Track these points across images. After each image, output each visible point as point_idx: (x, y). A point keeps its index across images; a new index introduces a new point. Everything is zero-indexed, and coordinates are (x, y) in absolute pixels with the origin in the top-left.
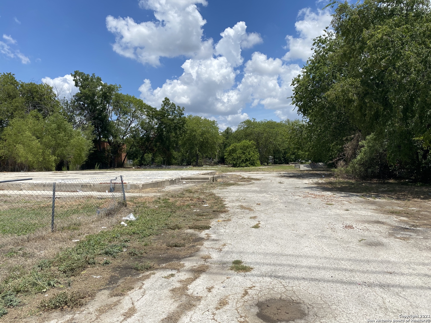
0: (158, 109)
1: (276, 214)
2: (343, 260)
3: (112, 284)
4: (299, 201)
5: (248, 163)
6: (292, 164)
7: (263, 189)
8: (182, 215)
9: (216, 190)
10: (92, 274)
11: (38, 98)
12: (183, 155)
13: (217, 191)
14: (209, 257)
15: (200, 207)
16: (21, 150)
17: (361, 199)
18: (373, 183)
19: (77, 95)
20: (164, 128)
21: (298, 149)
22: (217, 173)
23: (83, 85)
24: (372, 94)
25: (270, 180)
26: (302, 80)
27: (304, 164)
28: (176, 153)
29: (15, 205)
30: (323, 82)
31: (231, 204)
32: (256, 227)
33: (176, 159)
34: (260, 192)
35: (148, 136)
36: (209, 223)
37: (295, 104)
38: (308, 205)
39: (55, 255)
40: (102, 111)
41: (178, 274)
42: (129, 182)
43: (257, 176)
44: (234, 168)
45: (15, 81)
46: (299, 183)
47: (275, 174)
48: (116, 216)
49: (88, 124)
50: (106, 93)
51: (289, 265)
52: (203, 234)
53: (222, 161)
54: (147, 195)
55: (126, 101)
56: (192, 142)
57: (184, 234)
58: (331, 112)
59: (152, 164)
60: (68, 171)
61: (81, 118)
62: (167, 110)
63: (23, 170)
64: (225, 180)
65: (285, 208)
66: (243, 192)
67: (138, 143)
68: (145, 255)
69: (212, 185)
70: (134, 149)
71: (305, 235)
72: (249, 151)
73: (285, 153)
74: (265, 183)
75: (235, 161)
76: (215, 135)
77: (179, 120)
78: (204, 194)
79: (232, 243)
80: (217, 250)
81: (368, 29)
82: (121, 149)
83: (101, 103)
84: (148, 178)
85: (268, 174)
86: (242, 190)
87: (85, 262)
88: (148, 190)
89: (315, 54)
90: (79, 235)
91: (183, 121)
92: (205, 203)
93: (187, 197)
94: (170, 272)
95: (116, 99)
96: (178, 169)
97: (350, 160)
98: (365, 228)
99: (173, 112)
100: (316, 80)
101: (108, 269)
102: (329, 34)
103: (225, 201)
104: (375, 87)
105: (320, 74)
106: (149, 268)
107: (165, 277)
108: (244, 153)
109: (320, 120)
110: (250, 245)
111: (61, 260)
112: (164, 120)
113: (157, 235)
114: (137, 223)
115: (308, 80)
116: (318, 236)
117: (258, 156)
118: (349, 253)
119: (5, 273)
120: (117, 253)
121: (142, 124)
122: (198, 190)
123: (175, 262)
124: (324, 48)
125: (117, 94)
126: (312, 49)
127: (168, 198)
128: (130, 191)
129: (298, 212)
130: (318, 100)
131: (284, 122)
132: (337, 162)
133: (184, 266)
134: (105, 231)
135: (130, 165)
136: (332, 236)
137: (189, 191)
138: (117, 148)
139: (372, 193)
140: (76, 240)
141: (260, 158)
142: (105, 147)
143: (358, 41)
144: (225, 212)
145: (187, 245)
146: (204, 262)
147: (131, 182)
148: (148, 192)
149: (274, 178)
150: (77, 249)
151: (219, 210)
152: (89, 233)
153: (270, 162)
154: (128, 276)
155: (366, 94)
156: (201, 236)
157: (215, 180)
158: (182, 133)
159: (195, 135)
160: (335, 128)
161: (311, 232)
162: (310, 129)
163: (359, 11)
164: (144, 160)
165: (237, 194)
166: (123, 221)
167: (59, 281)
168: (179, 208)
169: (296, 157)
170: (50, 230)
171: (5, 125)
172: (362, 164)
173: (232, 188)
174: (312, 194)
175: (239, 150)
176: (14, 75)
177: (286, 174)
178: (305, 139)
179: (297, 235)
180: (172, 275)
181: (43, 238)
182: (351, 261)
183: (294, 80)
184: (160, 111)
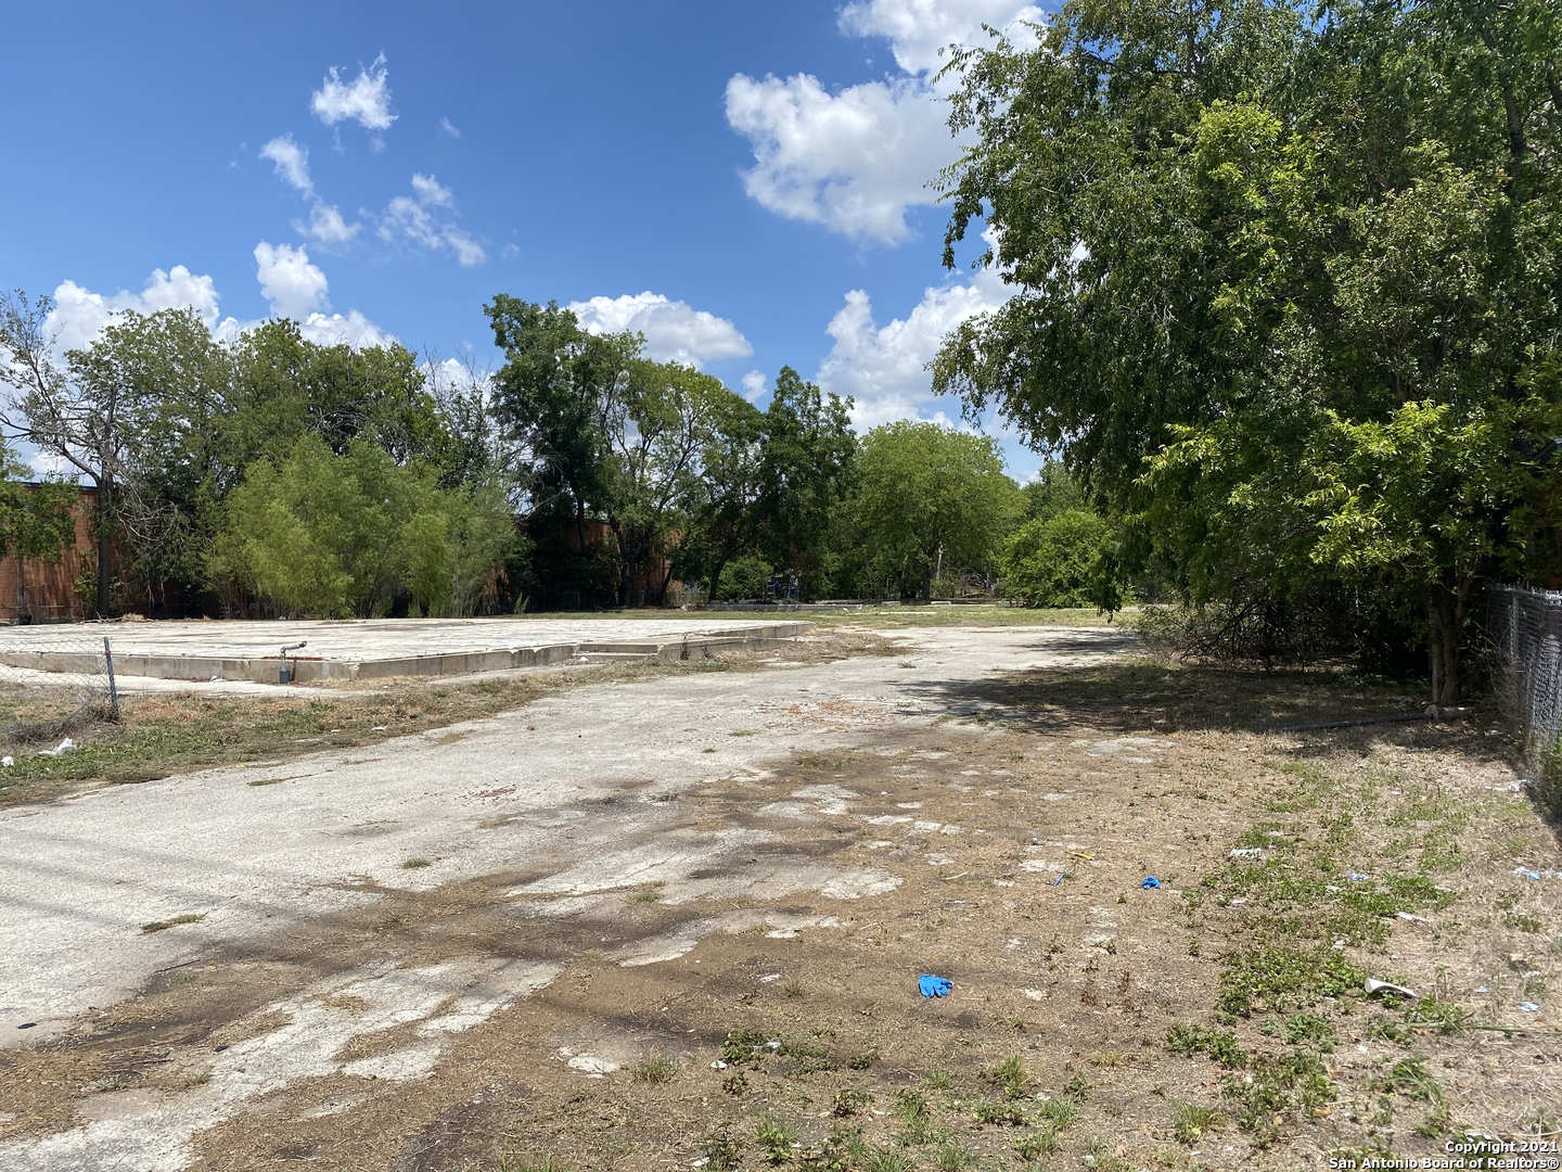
5: (1075, 593)
11: (348, 392)
19: (501, 374)
23: (519, 342)
35: (732, 501)
55: (662, 384)
56: (895, 513)
62: (790, 412)
83: (574, 397)
91: (843, 445)
95: (632, 380)
108: (1066, 557)
138: (638, 542)
159: (907, 492)
175: (1048, 545)
184: (766, 415)
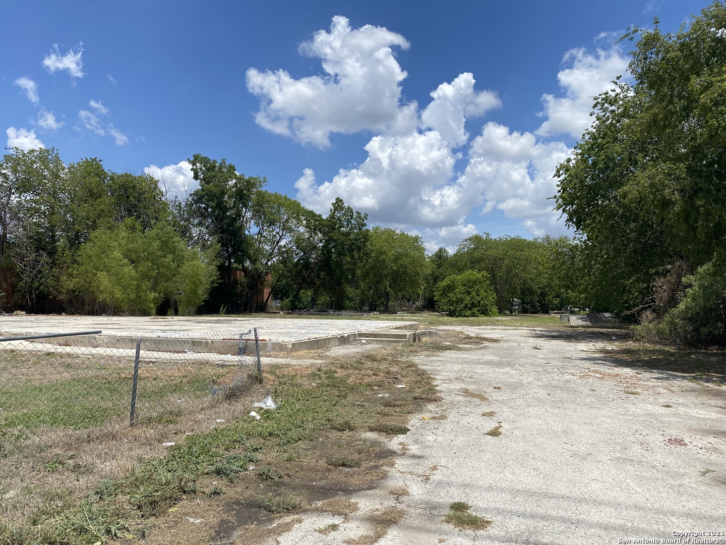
0: (324, 217)
1: (530, 409)
2: (673, 513)
3: (220, 538)
4: (572, 385)
5: (475, 310)
6: (554, 313)
7: (505, 360)
8: (358, 403)
9: (419, 358)
10: (187, 514)
11: (135, 197)
12: (364, 294)
13: (421, 360)
14: (405, 493)
15: (390, 390)
16: (104, 280)
17: (693, 385)
18: (710, 354)
19: (196, 193)
20: (333, 247)
21: (567, 287)
22: (422, 327)
23: (206, 178)
24: (708, 191)
25: (516, 342)
26: (574, 167)
27: (577, 314)
28: (353, 289)
29: (82, 373)
30: (613, 171)
31: (446, 385)
32: (495, 433)
33: (351, 300)
34: (500, 364)
35: (308, 260)
36: (405, 421)
37: (561, 209)
38: (590, 392)
39: (127, 471)
40: (235, 220)
41: (345, 525)
42: (271, 338)
43: (494, 335)
44: (451, 319)
45: (103, 171)
46: (570, 350)
47: (525, 331)
48: (242, 400)
49: (211, 240)
50: (242, 191)
51: (563, 520)
52: (394, 443)
53: (430, 305)
54: (300, 362)
55: (274, 203)
56: (378, 271)
57: (360, 440)
58: (627, 223)
59: (312, 307)
60: (175, 317)
61: (200, 230)
62: (339, 219)
63: (106, 314)
64: (435, 339)
65: (546, 396)
66: (467, 363)
67: (290, 271)
68: (286, 479)
69: (412, 348)
70: (284, 281)
71: (590, 454)
72: (478, 289)
73: (543, 295)
74: (509, 348)
75: (452, 305)
76: (419, 260)
77: (358, 234)
78: (397, 365)
79: (449, 466)
80: (421, 478)
81: (698, 75)
82: (263, 282)
83: (234, 207)
84: (303, 331)
85: (512, 331)
86: (466, 360)
87: (178, 489)
88: (302, 353)
89: (597, 122)
90: (176, 434)
91: (364, 236)
92: (400, 382)
93: (367, 369)
94: (329, 520)
95: (258, 200)
96: (355, 317)
97: (665, 311)
98: (710, 445)
99: (349, 222)
100: (600, 168)
101: (218, 505)
102: (622, 88)
103: (435, 379)
104: (715, 179)
105: (606, 156)
106: (292, 508)
107: (320, 531)
108: (469, 293)
109: (607, 238)
110: (484, 471)
111: (136, 483)
112: (333, 234)
113: (311, 440)
114: (279, 415)
115: (585, 167)
116: (616, 459)
117: (493, 298)
118: (684, 498)
119: (38, 502)
120: (237, 473)
121: (298, 241)
122: (388, 356)
123: (340, 498)
124: (613, 111)
125: (260, 192)
126: (591, 115)
127: (334, 369)
128: (271, 353)
129: (572, 406)
130: (602, 203)
131: (540, 240)
132: (639, 313)
133: (357, 509)
134: (221, 428)
135: (277, 308)
136: (644, 460)
137: (371, 358)
138: (256, 280)
139: (713, 374)
140: (169, 444)
141: (497, 302)
142: (238, 277)
143: (680, 97)
144: (435, 400)
145: (364, 465)
146: (396, 502)
147: (274, 338)
148: (302, 357)
149: (524, 338)
150: (168, 462)
151: (424, 396)
152: (193, 430)
153: (516, 309)
154: (252, 524)
155: (697, 191)
156: (390, 447)
157: (417, 339)
158: (362, 257)
159: (384, 260)
160: (635, 252)
161: (601, 449)
162: (588, 254)
163: (682, 45)
164: (300, 300)
165: (457, 367)
166: (254, 409)
167: (127, 526)
168: (353, 389)
169: (562, 302)
170: (127, 422)
171: (82, 240)
172: (689, 319)
173: (448, 354)
174: (597, 372)
175: (460, 287)
176: (101, 161)
177: (545, 331)
178: (580, 271)
179: (574, 455)
180: (334, 527)
181: (114, 437)
182: (692, 518)
183: (558, 167)
184: (327, 220)
